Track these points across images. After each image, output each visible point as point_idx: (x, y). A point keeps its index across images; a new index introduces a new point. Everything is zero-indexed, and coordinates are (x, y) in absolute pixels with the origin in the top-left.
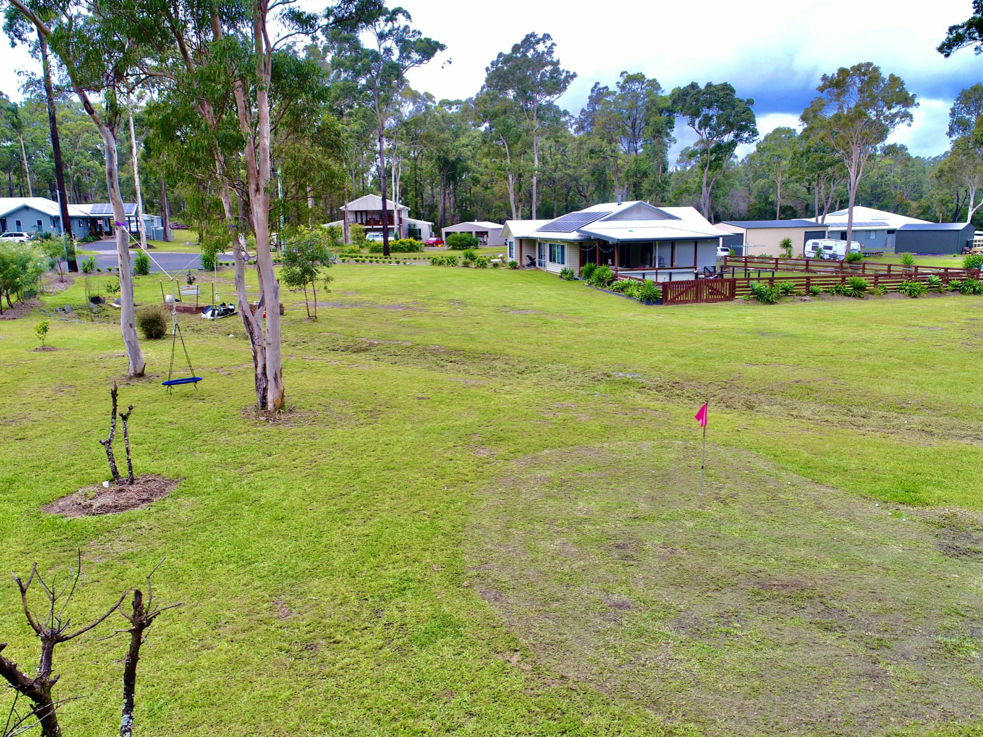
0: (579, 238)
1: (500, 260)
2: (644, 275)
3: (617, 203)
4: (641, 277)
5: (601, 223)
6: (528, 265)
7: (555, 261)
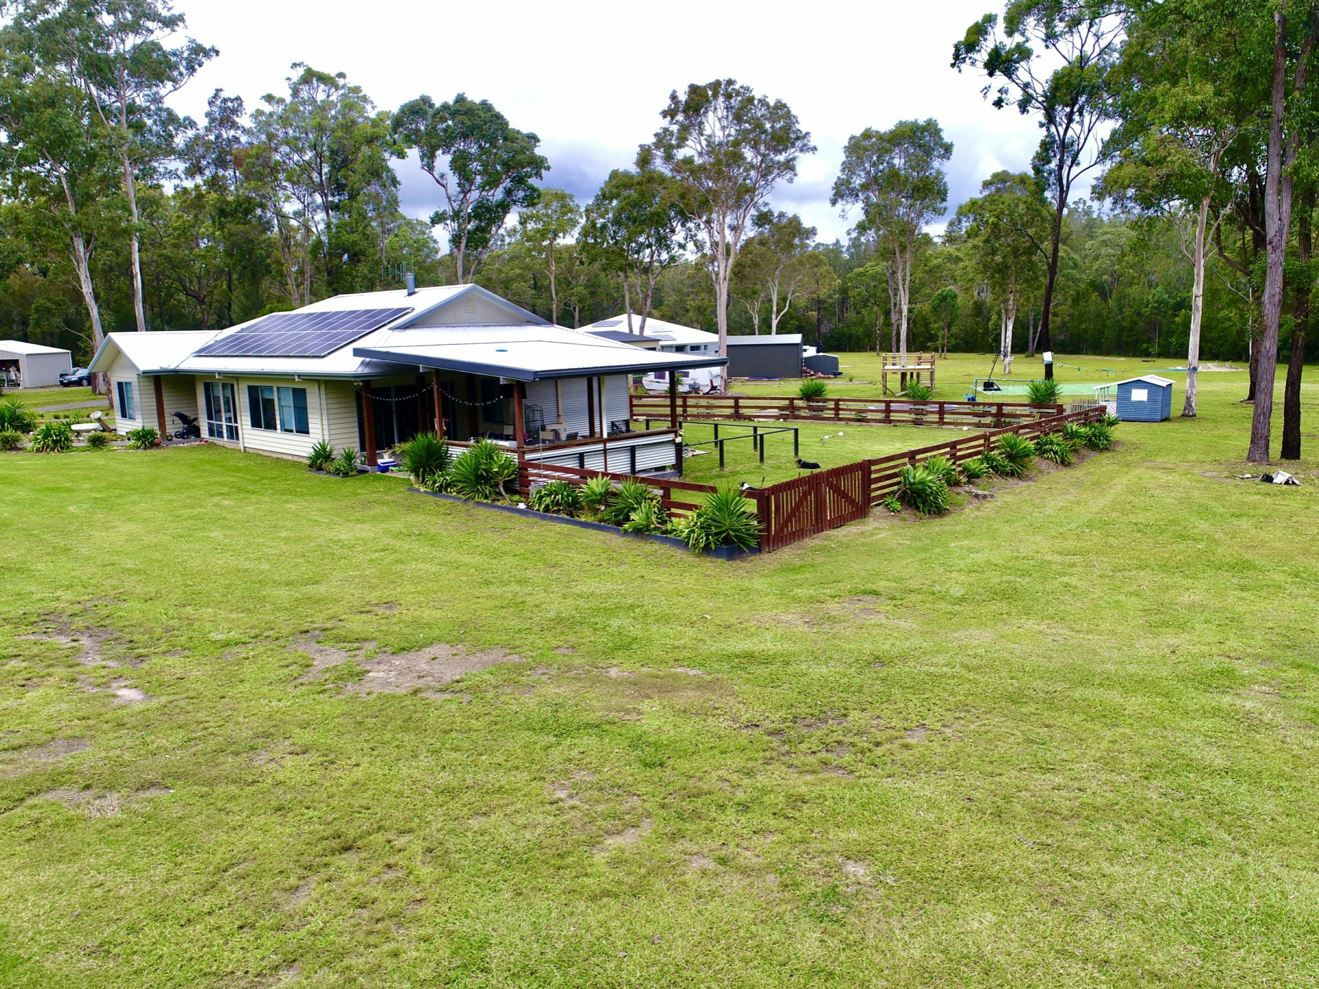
0: (366, 371)
1: (96, 425)
2: (581, 457)
3: (405, 292)
4: (574, 464)
5: (397, 334)
6: (182, 436)
7: (271, 426)
